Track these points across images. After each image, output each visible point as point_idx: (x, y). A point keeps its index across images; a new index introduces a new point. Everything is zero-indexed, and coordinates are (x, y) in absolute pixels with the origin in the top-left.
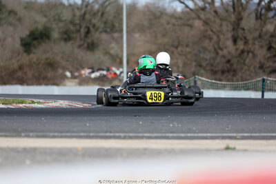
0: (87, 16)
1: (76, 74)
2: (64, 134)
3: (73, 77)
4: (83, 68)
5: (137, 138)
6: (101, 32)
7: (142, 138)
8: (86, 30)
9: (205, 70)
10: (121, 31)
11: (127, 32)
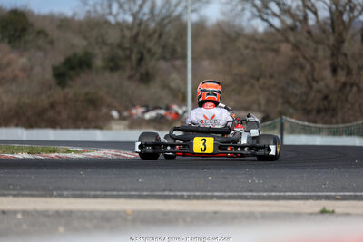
0: (141, 38)
1: (126, 114)
3: (122, 118)
4: (134, 106)
6: (158, 59)
7: (212, 197)
8: (139, 56)
9: (294, 107)
10: (185, 57)
11: (193, 59)
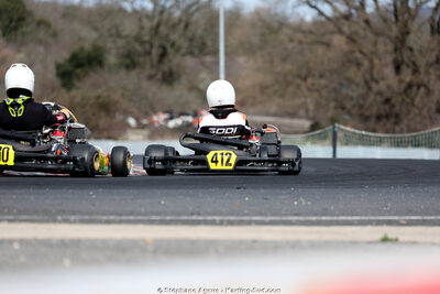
0: (163, 29)
1: (145, 122)
2: (124, 218)
3: (140, 126)
4: (155, 112)
5: (241, 223)
6: (184, 55)
7: (249, 223)
8: (161, 51)
9: (349, 113)
10: (216, 52)
11: (226, 54)
